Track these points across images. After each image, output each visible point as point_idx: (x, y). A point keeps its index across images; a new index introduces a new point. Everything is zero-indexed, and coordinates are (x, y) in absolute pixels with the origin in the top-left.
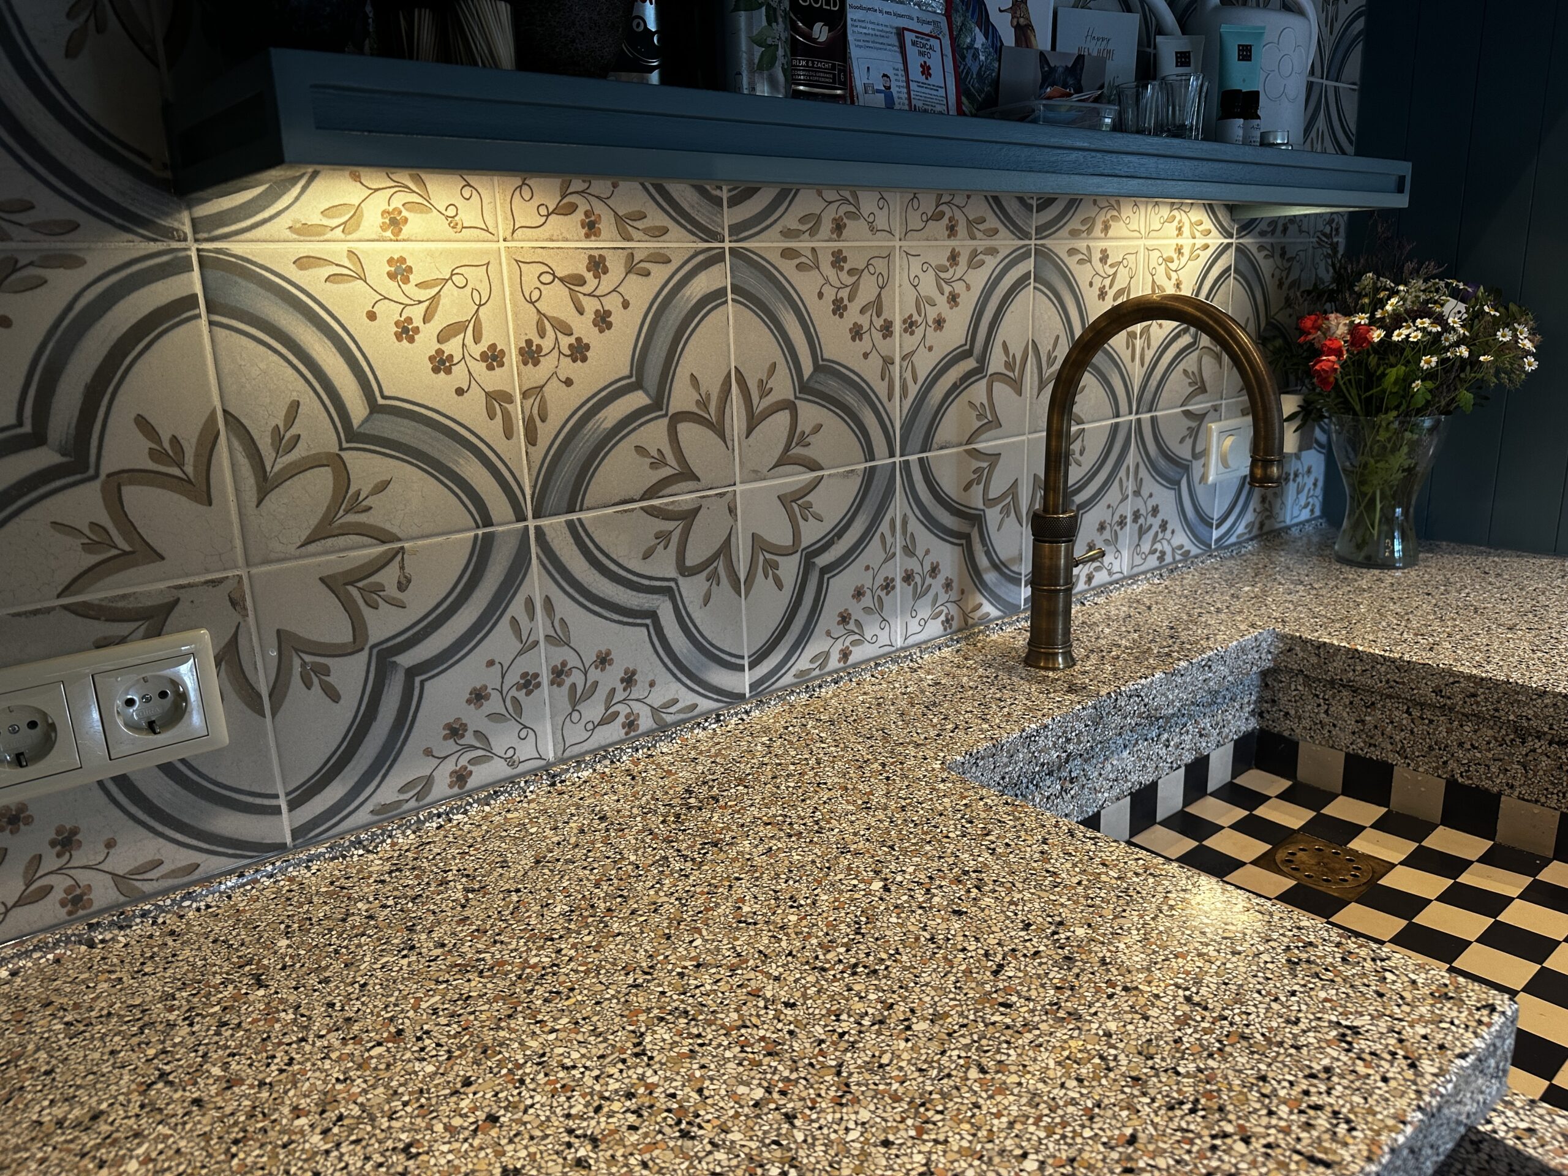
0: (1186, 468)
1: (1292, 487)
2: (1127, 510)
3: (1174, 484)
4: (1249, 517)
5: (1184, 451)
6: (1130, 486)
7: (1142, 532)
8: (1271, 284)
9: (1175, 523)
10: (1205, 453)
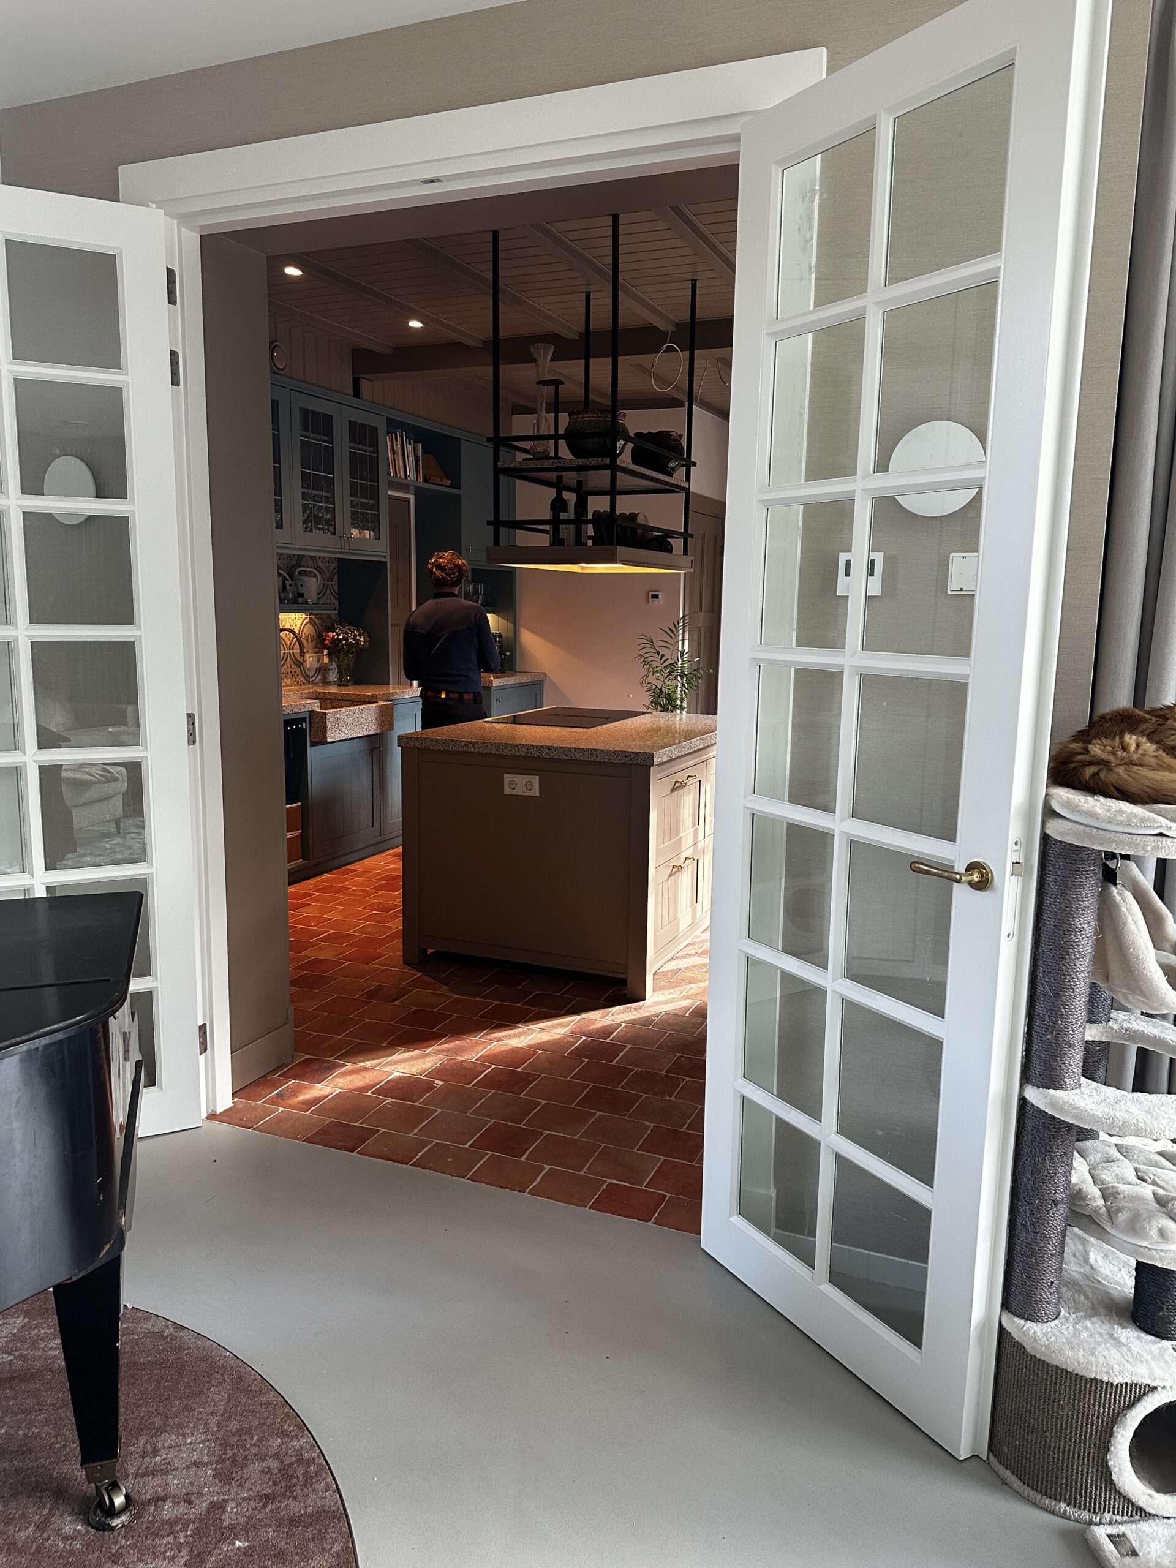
0: (302, 664)
1: (331, 673)
2: (289, 670)
3: (299, 667)
4: (320, 677)
5: (301, 660)
6: (289, 666)
7: (293, 676)
8: (319, 626)
9: (300, 675)
10: (306, 661)
